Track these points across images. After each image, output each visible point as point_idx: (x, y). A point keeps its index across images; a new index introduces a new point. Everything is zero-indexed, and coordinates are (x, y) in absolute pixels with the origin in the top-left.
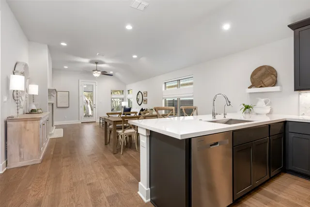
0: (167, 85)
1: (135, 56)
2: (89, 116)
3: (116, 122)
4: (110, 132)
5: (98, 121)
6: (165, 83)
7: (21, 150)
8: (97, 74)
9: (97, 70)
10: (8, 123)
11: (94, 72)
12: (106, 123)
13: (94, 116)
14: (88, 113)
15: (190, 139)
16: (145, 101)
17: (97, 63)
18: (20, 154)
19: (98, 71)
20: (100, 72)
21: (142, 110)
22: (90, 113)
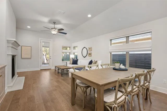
0: (112, 42)
1: (89, 16)
2: (45, 64)
6: (111, 40)
8: (54, 32)
9: (54, 28)
11: (53, 30)
13: (50, 65)
14: (44, 62)
16: (90, 54)
17: (54, 23)
19: (56, 29)
22: (46, 62)
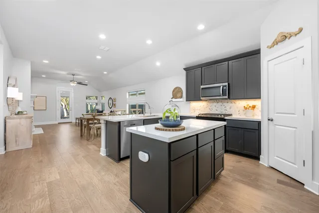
1: (105, 73)
2: (65, 118)
3: (88, 120)
4: (85, 127)
5: (74, 121)
6: (129, 92)
7: (17, 139)
8: (73, 84)
10: (7, 120)
12: (81, 121)
13: (70, 117)
14: (64, 115)
15: (120, 122)
16: (114, 106)
17: (74, 75)
18: (16, 142)
19: (74, 81)
20: (76, 83)
21: (111, 112)
22: (66, 115)
